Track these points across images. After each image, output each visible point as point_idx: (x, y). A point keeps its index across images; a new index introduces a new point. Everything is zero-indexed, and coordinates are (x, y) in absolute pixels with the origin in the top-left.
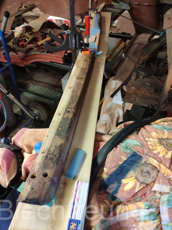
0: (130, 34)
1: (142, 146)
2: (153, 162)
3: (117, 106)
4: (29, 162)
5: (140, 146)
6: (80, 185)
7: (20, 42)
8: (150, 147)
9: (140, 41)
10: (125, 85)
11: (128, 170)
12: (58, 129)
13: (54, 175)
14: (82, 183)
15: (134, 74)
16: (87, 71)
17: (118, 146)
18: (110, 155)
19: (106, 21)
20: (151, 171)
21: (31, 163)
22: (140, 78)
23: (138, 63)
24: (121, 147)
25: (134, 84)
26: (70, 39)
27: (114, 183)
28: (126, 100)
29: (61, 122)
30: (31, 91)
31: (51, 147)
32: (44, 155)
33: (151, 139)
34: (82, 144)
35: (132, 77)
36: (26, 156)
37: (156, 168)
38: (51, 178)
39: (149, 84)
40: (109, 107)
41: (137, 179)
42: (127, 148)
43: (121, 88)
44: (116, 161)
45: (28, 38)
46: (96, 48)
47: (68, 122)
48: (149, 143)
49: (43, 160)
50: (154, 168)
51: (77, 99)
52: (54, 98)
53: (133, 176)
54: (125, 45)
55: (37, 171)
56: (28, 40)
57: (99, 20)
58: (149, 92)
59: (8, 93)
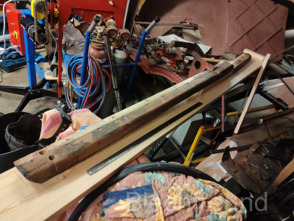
0: (287, 105)
3: (219, 171)
10: (238, 151)
15: (257, 146)
22: (262, 154)
25: (249, 156)
28: (225, 166)
35: (252, 148)
39: (267, 168)
40: (209, 166)
58: (261, 176)
59: (117, 90)
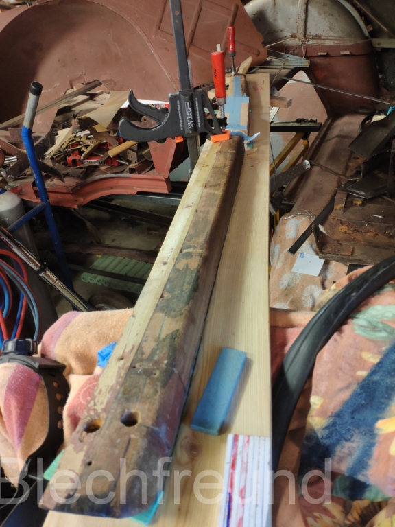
0: (316, 121)
3: (308, 279)
4: (85, 397)
6: (244, 446)
7: (70, 156)
9: (341, 131)
10: (322, 225)
12: (162, 297)
13: (157, 418)
14: (248, 441)
15: (341, 196)
16: (227, 170)
17: (346, 328)
19: (259, 88)
21: (89, 398)
22: (356, 204)
23: (344, 175)
25: (343, 220)
26: (179, 110)
27: (352, 436)
28: (331, 255)
29: (169, 280)
30: (98, 269)
31: (146, 341)
32: (125, 364)
34: (234, 334)
35: (337, 205)
36: (76, 382)
38: (148, 427)
39: (380, 217)
40: (286, 283)
42: (376, 327)
43: (313, 230)
44: (347, 368)
45: (87, 147)
46: (246, 128)
47: (190, 278)
49: (121, 377)
51: (209, 226)
54: (307, 147)
55: (104, 410)
56: (87, 151)
57: (244, 85)
58: (384, 233)
59: (43, 270)
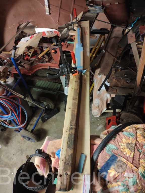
0: (107, 29)
1: (117, 150)
2: (123, 160)
3: (105, 92)
5: (116, 150)
7: (25, 57)
8: (122, 150)
9: (116, 34)
10: (108, 79)
11: (111, 165)
12: (68, 143)
13: (71, 173)
15: (114, 69)
16: (78, 91)
17: (104, 149)
18: (100, 155)
19: (86, 33)
20: (122, 165)
21: (56, 164)
22: (119, 71)
24: (106, 150)
25: (114, 77)
27: (104, 172)
28: (110, 92)
29: (69, 138)
30: (38, 86)
31: (66, 156)
32: (63, 162)
33: (123, 144)
35: (113, 72)
37: (125, 163)
39: (126, 75)
40: (98, 93)
41: (116, 170)
42: (109, 151)
44: (104, 159)
47: (73, 137)
48: (121, 147)
49: (63, 165)
50: (124, 163)
51: (76, 117)
52: (56, 89)
53: (113, 169)
55: (62, 172)
56: (31, 54)
57: (81, 35)
58: (127, 82)
59: (25, 98)
